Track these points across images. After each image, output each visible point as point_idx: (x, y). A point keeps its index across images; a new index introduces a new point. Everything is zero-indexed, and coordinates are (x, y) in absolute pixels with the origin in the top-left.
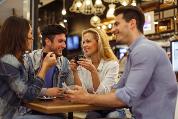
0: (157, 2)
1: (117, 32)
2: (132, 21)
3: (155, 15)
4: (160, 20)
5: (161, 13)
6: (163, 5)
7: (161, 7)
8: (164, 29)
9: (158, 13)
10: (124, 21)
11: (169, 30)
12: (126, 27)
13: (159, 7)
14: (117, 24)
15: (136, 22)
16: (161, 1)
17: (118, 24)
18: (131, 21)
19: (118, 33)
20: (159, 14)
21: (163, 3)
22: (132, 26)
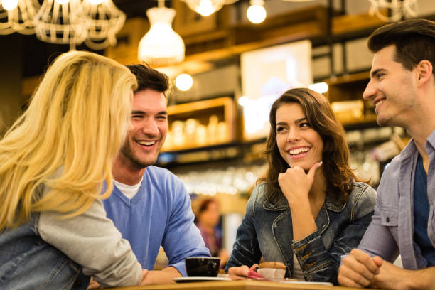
0: (320, 8)
1: (380, 96)
2: (422, 66)
3: (315, 58)
4: (334, 80)
5: (338, 50)
6: (345, 20)
7: (339, 26)
8: (350, 111)
9: (324, 50)
10: (399, 66)
11: (369, 117)
12: (405, 82)
13: (329, 26)
14: (379, 76)
15: (431, 67)
16: (337, 5)
17: (384, 74)
18: (419, 66)
19: (384, 98)
20: (330, 55)
21: (343, 13)
22: (423, 80)
